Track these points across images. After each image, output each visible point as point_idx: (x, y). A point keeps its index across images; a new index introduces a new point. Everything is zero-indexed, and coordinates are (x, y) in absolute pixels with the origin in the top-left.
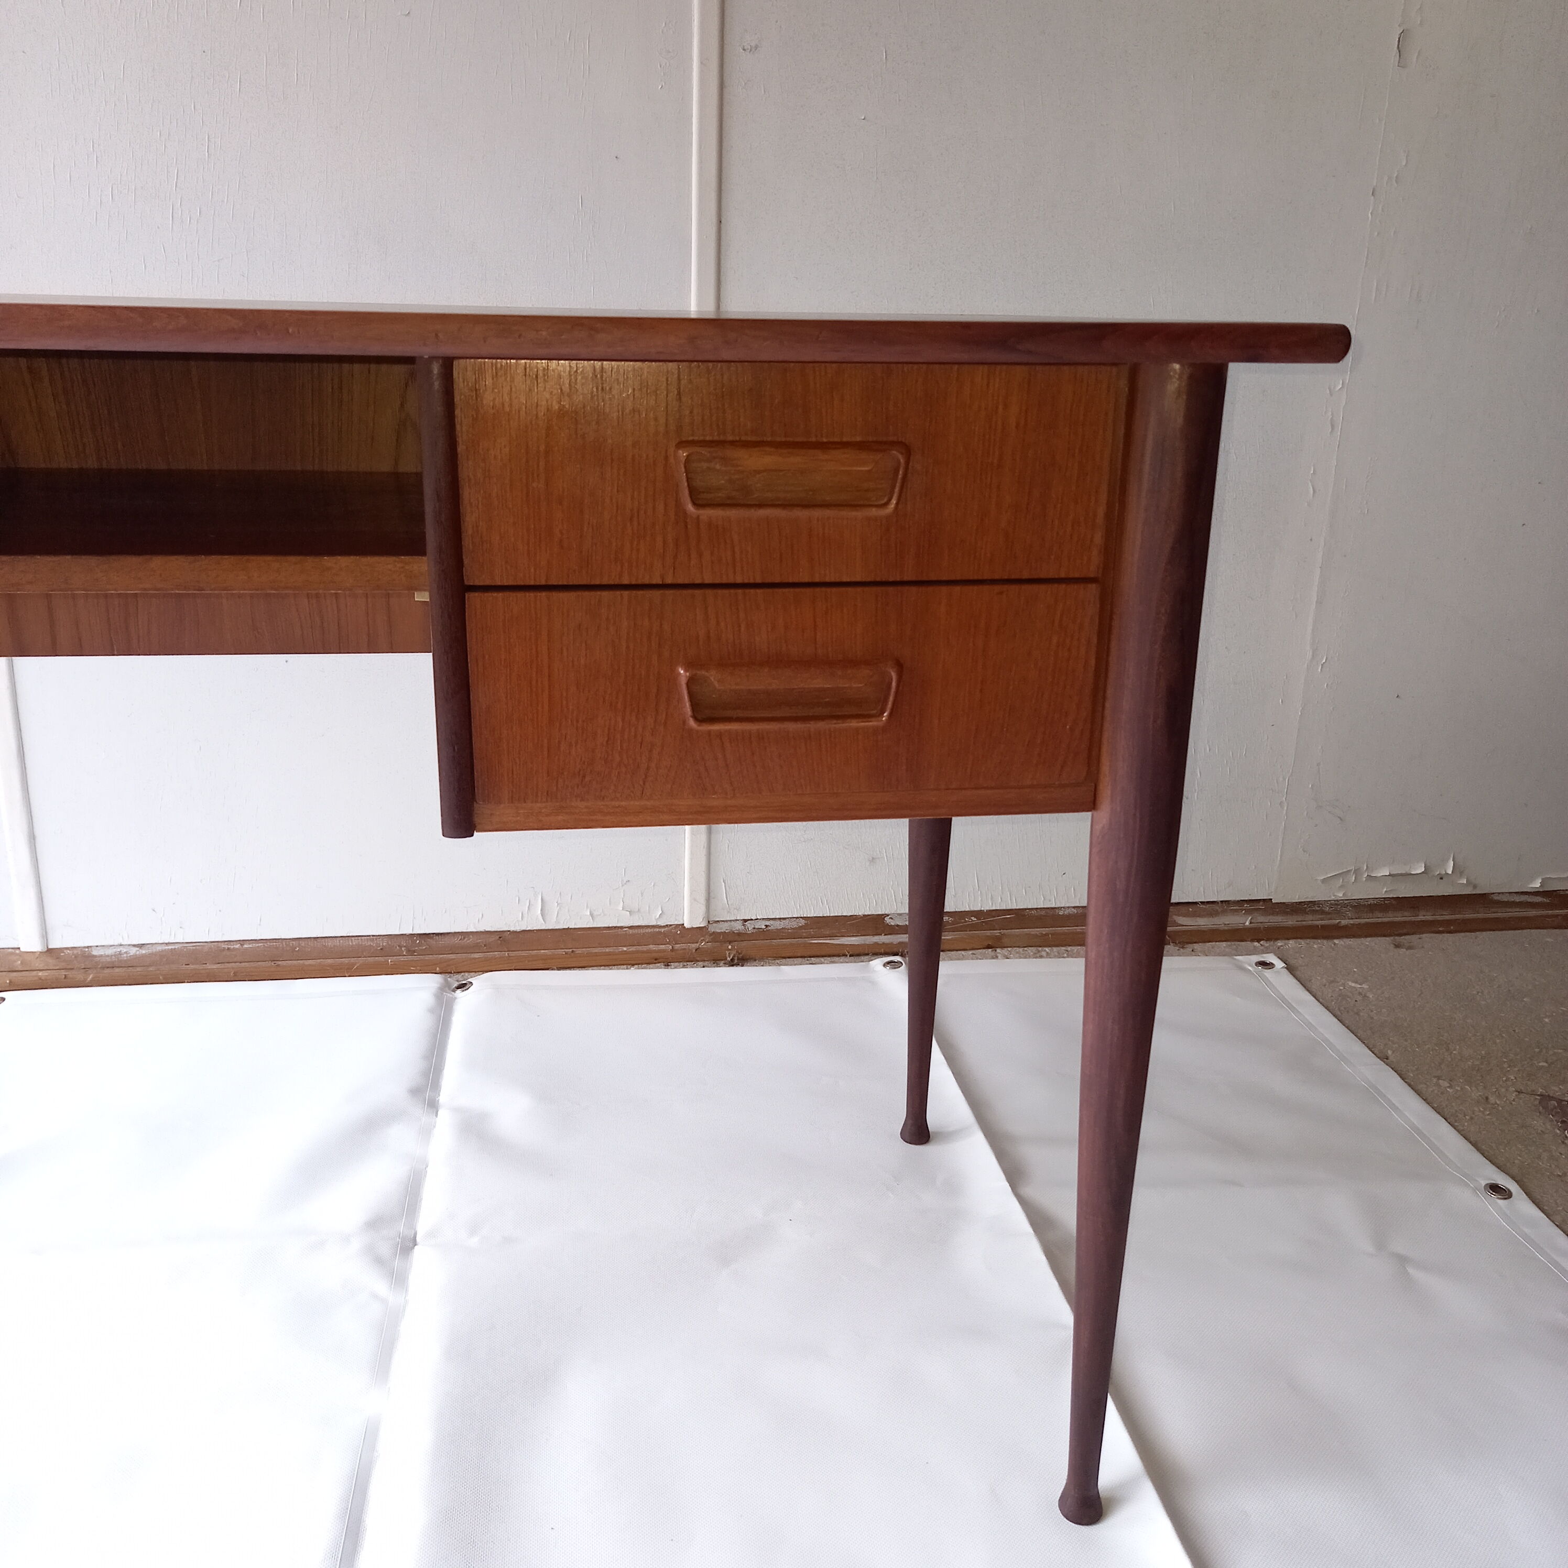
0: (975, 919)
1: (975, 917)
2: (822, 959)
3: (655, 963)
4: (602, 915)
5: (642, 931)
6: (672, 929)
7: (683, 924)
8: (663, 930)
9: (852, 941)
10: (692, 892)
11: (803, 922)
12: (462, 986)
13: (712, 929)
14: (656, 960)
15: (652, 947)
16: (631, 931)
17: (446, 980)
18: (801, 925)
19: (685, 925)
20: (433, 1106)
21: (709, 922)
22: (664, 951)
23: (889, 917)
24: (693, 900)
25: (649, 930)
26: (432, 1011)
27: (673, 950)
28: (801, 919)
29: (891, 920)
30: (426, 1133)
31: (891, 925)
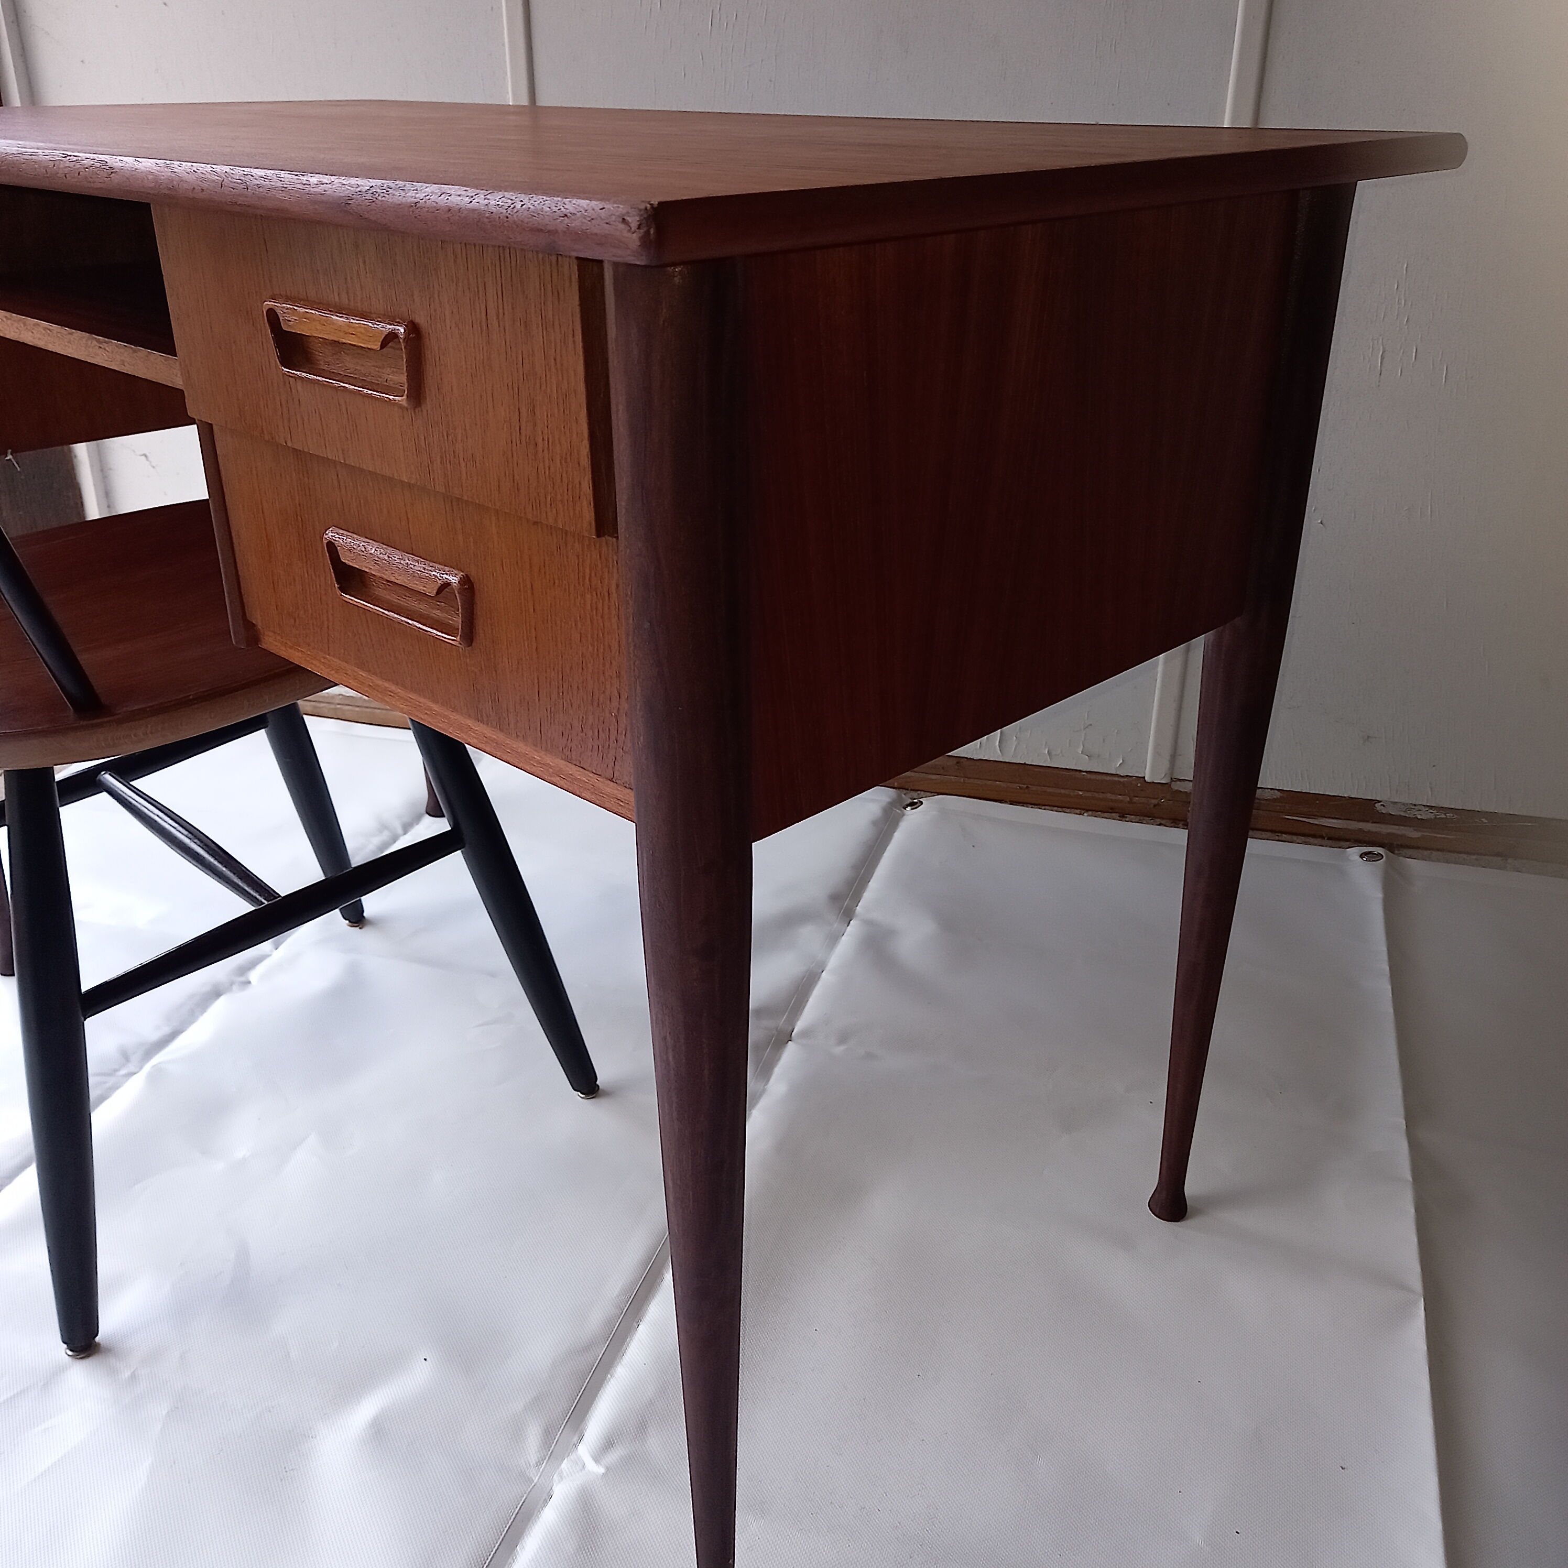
0: (1486, 821)
1: (1486, 819)
2: (1295, 838)
3: (1111, 813)
4: (1060, 755)
5: (1099, 777)
6: (1133, 780)
7: (1144, 777)
8: (1122, 780)
9: (1333, 823)
10: (1157, 746)
11: (1278, 794)
12: (913, 805)
13: (1176, 786)
14: (1112, 809)
15: (1109, 796)
16: (1089, 776)
17: (899, 796)
18: (1275, 797)
19: (1146, 779)
20: (848, 915)
21: (1171, 779)
22: (1121, 801)
23: (1382, 803)
24: (1157, 753)
25: (1108, 778)
26: (875, 823)
27: (1130, 802)
28: (1276, 791)
29: (1382, 807)
30: (833, 939)
31: (1383, 813)
